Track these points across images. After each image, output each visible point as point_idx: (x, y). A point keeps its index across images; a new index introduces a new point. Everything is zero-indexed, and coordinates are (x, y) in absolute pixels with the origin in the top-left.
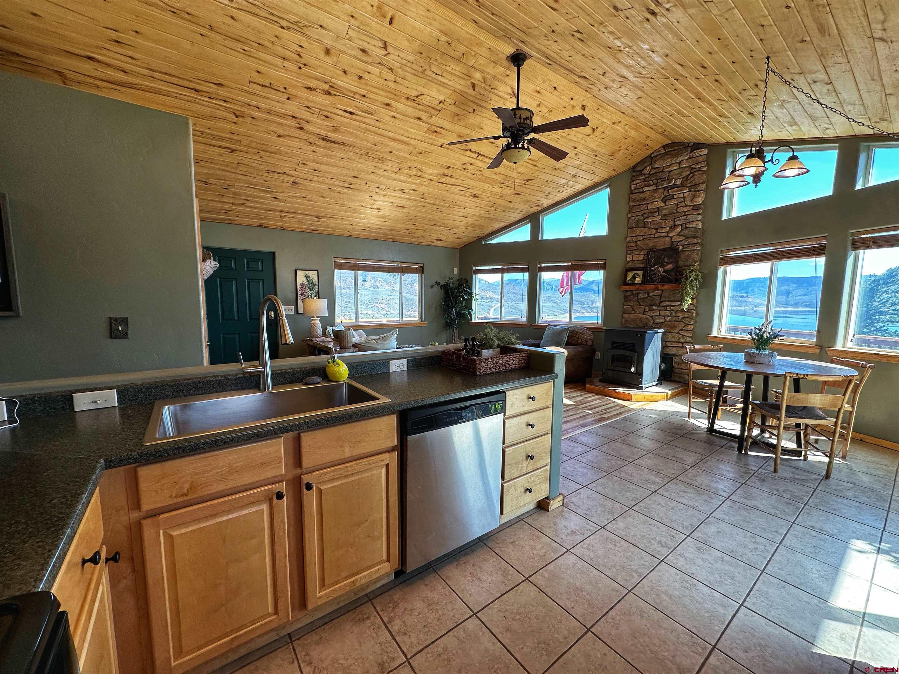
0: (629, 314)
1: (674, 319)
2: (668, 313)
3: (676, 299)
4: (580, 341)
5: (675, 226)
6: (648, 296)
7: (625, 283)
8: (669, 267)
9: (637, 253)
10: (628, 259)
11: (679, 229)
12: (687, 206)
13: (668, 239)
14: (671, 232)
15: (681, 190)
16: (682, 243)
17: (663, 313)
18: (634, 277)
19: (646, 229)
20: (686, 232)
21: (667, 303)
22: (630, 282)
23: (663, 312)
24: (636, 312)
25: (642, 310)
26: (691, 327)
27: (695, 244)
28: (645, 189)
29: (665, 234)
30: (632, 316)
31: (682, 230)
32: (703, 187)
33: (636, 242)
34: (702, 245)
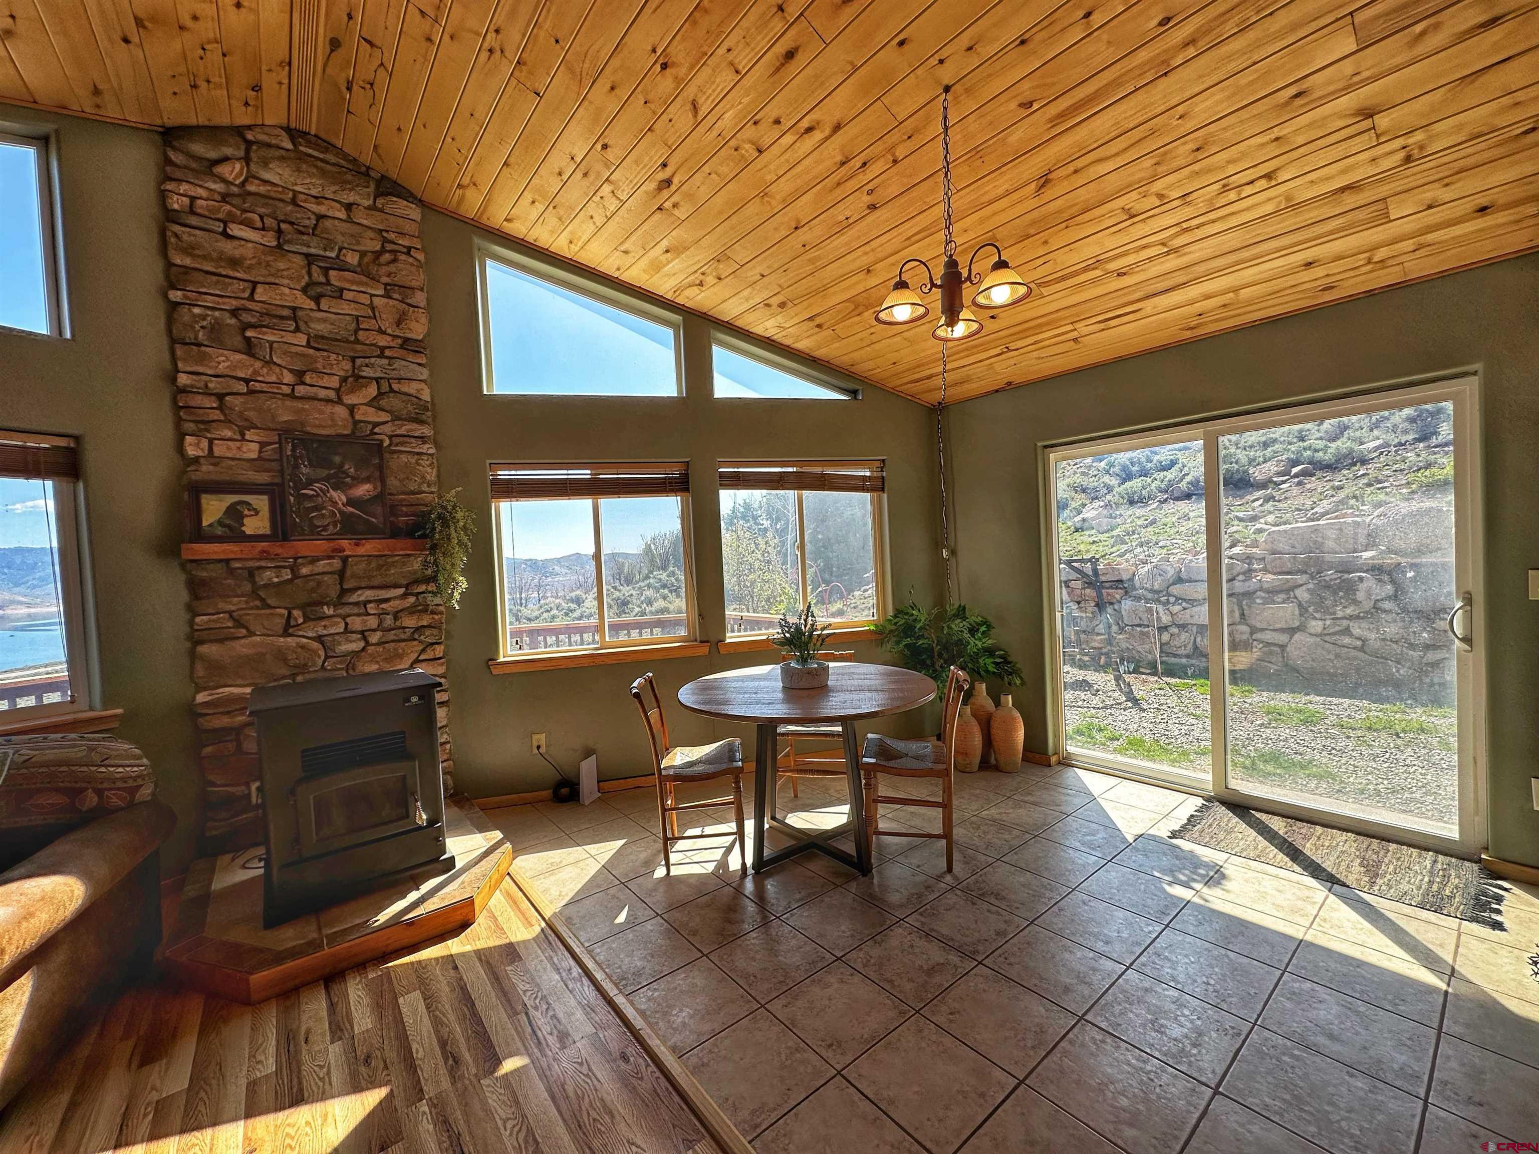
0: (221, 641)
1: (391, 636)
2: (373, 622)
3: (390, 580)
4: (91, 799)
5: (355, 380)
6: (296, 575)
7: (200, 535)
8: (363, 490)
9: (228, 434)
10: (191, 452)
11: (372, 390)
12: (384, 333)
13: (341, 412)
14: (352, 391)
15: (366, 284)
16: (388, 429)
17: (356, 623)
18: (235, 513)
19: (258, 364)
20: (394, 402)
21: (369, 594)
22: (219, 531)
23: (358, 620)
24: (251, 634)
25: (279, 623)
26: (439, 650)
27: (423, 439)
28: (235, 230)
29: (332, 395)
30: (243, 647)
31: (380, 394)
32: (420, 298)
33: (221, 397)
34: (436, 444)
